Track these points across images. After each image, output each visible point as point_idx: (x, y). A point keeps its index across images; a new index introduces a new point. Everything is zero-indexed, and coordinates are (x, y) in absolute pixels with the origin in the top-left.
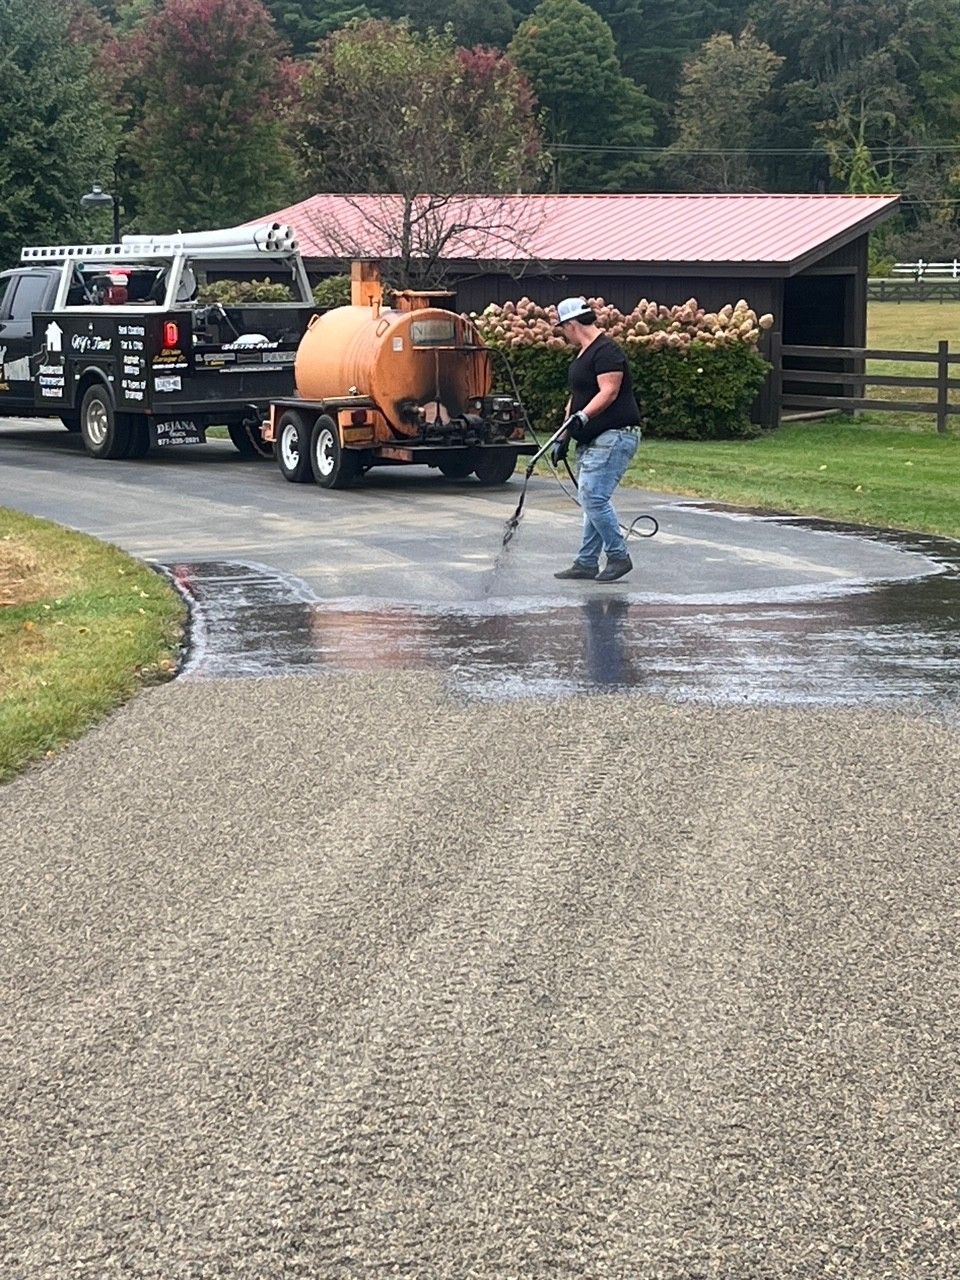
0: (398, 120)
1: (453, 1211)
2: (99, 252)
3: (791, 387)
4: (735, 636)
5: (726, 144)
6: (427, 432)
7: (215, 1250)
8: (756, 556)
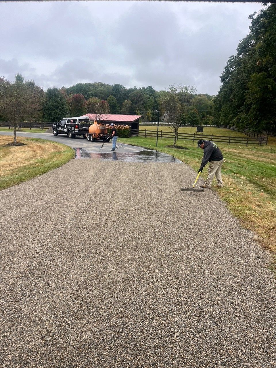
0: (96, 107)
1: (100, 206)
2: (70, 118)
3: (132, 133)
4: (127, 155)
5: (127, 110)
6: (101, 137)
7: (78, 209)
8: (129, 148)
